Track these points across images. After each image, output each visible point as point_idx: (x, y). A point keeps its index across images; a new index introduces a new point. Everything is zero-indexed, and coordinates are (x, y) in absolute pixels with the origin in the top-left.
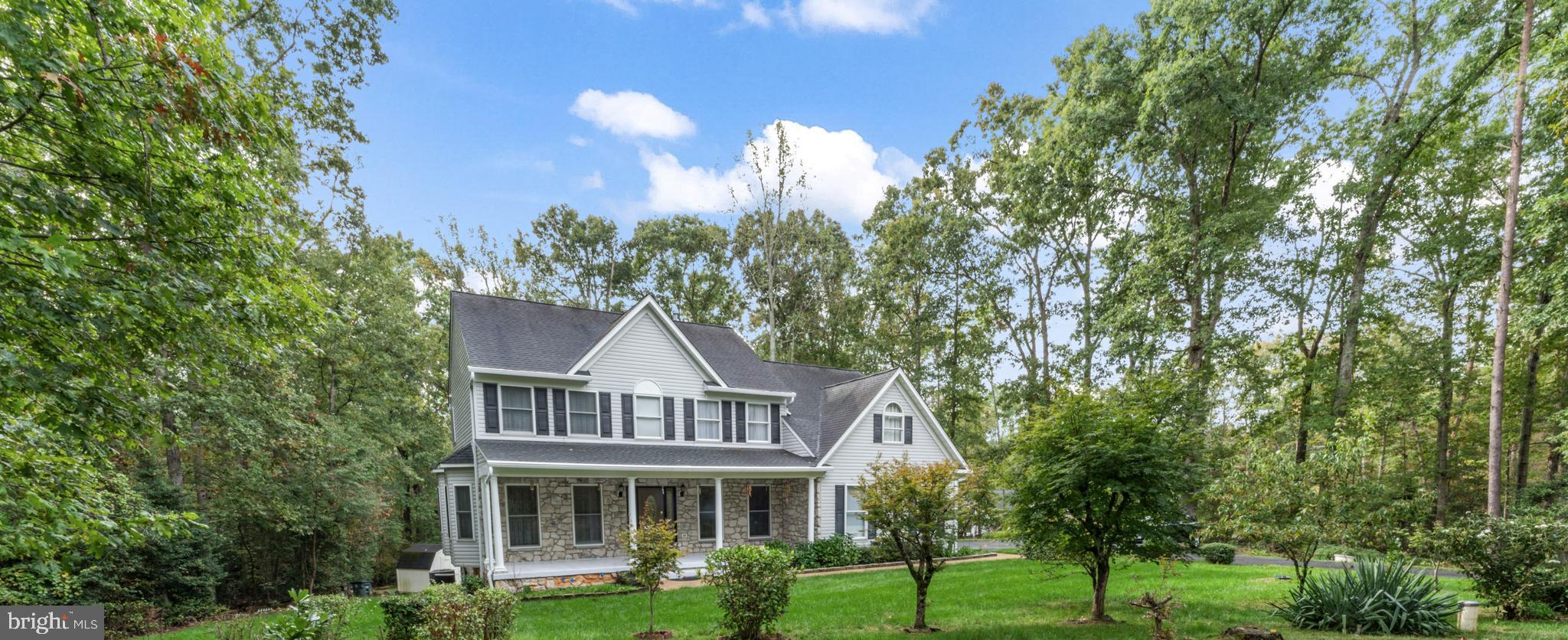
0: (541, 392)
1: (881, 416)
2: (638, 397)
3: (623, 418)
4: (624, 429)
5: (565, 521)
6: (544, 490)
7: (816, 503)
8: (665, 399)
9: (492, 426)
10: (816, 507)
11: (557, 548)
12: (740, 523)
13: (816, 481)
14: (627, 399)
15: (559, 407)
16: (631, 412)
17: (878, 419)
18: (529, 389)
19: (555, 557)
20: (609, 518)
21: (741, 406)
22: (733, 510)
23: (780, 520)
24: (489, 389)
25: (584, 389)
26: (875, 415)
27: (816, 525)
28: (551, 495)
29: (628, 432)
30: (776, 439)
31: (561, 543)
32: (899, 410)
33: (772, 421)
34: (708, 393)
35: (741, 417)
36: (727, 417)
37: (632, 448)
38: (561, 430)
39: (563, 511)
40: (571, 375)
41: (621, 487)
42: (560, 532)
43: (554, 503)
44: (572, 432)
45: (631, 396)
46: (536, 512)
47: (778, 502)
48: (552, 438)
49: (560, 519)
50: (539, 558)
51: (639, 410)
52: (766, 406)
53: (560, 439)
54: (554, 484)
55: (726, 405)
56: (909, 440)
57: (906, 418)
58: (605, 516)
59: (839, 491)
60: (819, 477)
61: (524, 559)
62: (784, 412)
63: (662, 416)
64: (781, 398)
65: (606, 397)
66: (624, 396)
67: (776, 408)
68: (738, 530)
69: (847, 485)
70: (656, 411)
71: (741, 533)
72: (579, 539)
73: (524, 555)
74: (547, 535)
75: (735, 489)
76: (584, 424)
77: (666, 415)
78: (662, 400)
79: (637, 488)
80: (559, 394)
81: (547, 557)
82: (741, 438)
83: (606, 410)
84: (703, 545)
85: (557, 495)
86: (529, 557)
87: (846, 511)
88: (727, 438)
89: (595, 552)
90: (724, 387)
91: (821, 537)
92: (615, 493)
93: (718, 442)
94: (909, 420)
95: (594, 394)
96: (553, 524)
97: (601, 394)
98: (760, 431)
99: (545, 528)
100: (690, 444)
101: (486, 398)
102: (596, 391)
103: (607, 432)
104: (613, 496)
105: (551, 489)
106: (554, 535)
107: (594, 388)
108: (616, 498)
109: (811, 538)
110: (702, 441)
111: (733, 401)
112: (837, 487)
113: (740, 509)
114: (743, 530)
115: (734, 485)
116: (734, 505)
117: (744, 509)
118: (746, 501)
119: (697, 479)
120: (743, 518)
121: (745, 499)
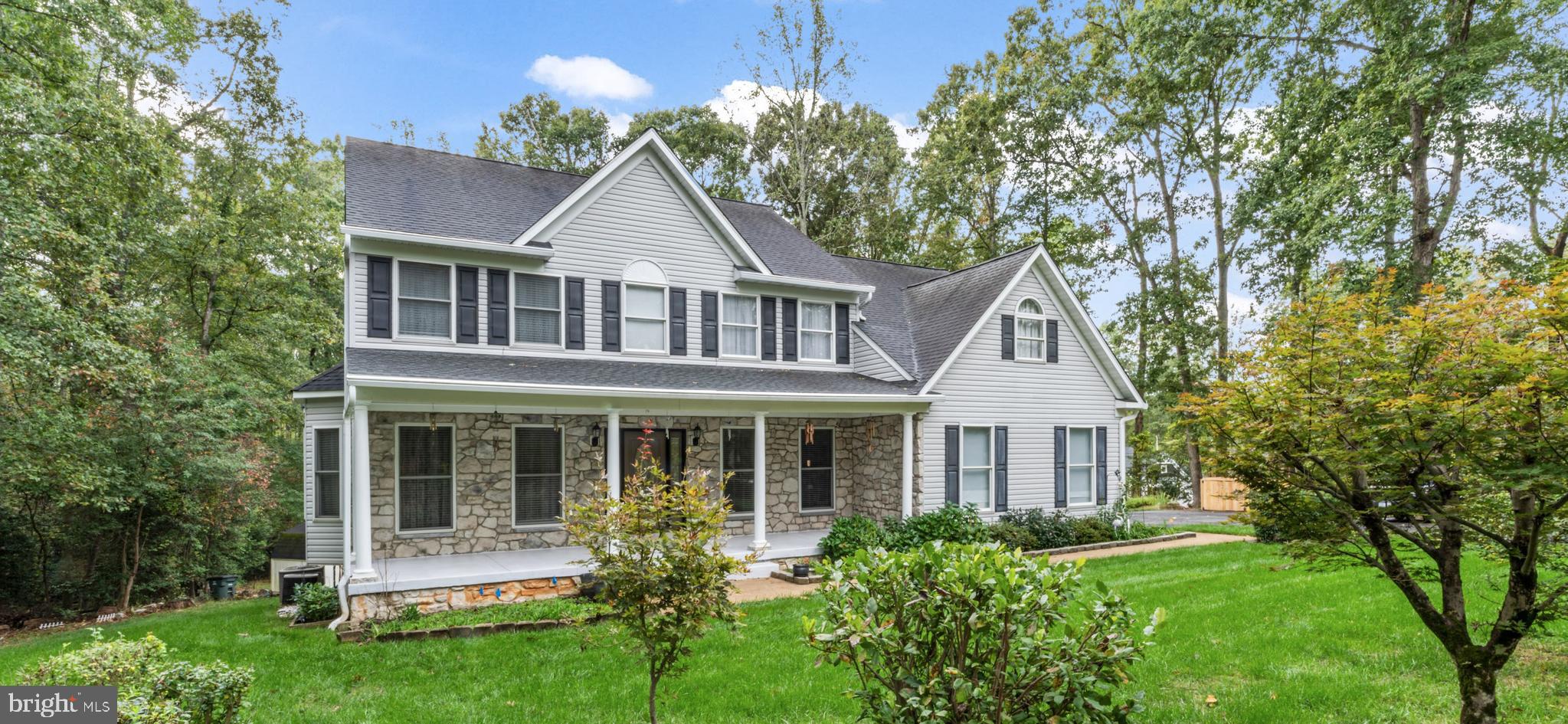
0: (468, 274)
1: (1011, 319)
2: (630, 287)
3: (604, 319)
4: (605, 336)
5: (498, 485)
6: (466, 434)
7: (915, 454)
8: (673, 290)
9: (379, 327)
10: (916, 461)
11: (482, 532)
12: (787, 488)
13: (916, 419)
14: (611, 291)
15: (498, 300)
16: (617, 310)
17: (1008, 323)
18: (448, 268)
19: (478, 548)
20: (574, 480)
21: (790, 304)
22: (776, 467)
23: (849, 483)
24: (378, 265)
25: (542, 271)
26: (1004, 318)
27: (916, 490)
28: (475, 443)
29: (612, 342)
30: (843, 358)
31: (491, 522)
32: (1038, 310)
33: (838, 330)
34: (740, 283)
35: (790, 323)
36: (768, 321)
37: (617, 365)
38: (498, 336)
39: (495, 469)
40: (520, 245)
41: (597, 429)
42: (489, 505)
43: (480, 455)
44: (518, 339)
45: (617, 285)
46: (449, 473)
47: (845, 454)
48: (482, 348)
49: (490, 483)
50: (450, 549)
51: (630, 306)
52: (829, 308)
53: (497, 351)
54: (482, 424)
55: (768, 303)
56: (1053, 357)
57: (1048, 322)
58: (568, 477)
59: (952, 433)
60: (920, 411)
61: (424, 552)
62: (856, 315)
63: (667, 318)
64: (851, 294)
65: (576, 285)
66: (605, 284)
67: (843, 309)
68: (784, 498)
69: (964, 423)
70: (658, 308)
71: (788, 504)
72: (521, 517)
73: (424, 545)
74: (465, 510)
75: (779, 434)
76: (538, 326)
77: (673, 316)
78: (667, 292)
79: (623, 431)
80: (498, 277)
81: (466, 547)
82: (790, 355)
83: (576, 305)
85: (487, 442)
86: (432, 547)
87: (962, 466)
88: (769, 354)
89: (547, 537)
90: (765, 274)
91: (923, 510)
92: (585, 439)
93: (752, 360)
94: (1053, 325)
95: (557, 280)
96: (478, 491)
97: (569, 280)
98: (819, 345)
99: (464, 498)
100: (709, 362)
101: (371, 280)
102: (561, 275)
103: (576, 341)
104: (582, 444)
105: (476, 432)
106: (478, 510)
107: (557, 269)
108: (585, 446)
109: (908, 511)
110: (729, 357)
111: (779, 296)
112: (947, 428)
113: (787, 465)
114: (791, 499)
115: (778, 427)
116: (778, 459)
117: (794, 465)
118: (796, 453)
119: (721, 418)
120: (791, 479)
121: (795, 449)
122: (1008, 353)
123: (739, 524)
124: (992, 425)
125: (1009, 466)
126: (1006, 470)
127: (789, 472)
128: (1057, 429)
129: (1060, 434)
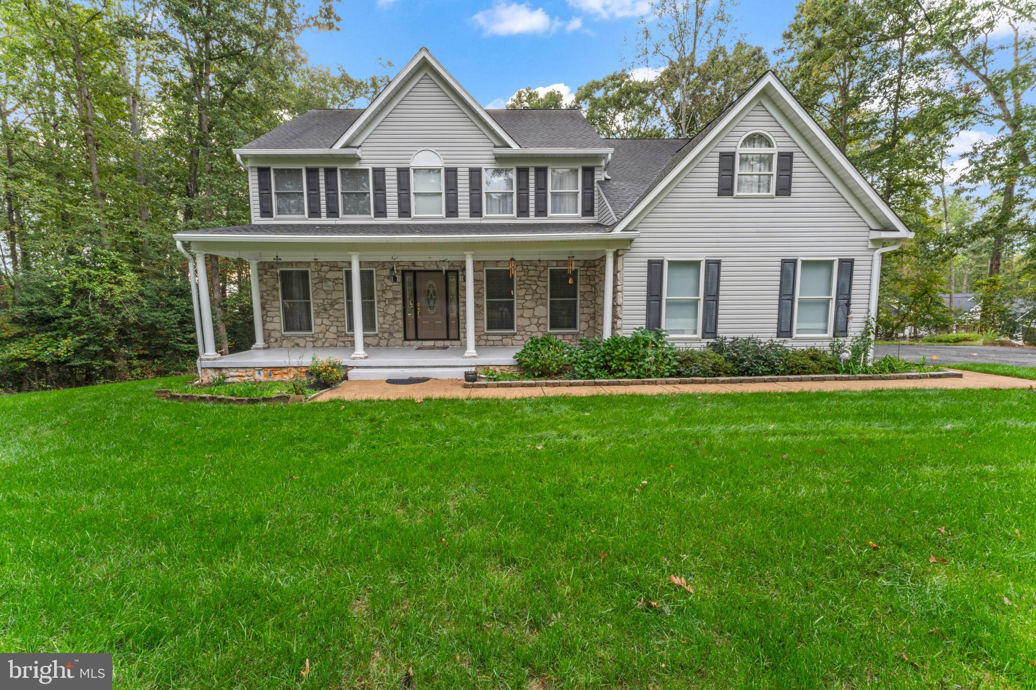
0: (312, 173)
1: (733, 155)
2: (415, 170)
3: (399, 195)
4: (400, 207)
5: (336, 307)
6: (316, 275)
7: (615, 286)
8: (447, 170)
9: (266, 212)
10: (615, 292)
11: (328, 335)
12: (537, 314)
13: (616, 255)
14: (403, 174)
15: (331, 187)
16: (408, 189)
17: (727, 160)
18: (301, 170)
19: (327, 344)
20: (382, 304)
21: (541, 172)
22: (528, 297)
23: (592, 311)
24: (263, 172)
25: (357, 166)
26: (723, 155)
27: (615, 316)
28: (322, 280)
29: (404, 212)
30: (588, 211)
31: (333, 329)
32: (769, 144)
33: (584, 188)
34: (499, 159)
35: (541, 188)
36: (523, 187)
37: (408, 225)
38: (333, 211)
39: (334, 296)
40: (336, 149)
41: (396, 270)
42: (332, 319)
43: (325, 288)
44: (345, 213)
45: (407, 170)
46: (309, 298)
47: (588, 288)
48: (324, 220)
49: (332, 305)
50: (311, 344)
51: (417, 184)
52: (576, 170)
53: (332, 221)
54: (325, 268)
55: (522, 172)
56: (784, 189)
57: (781, 155)
58: (379, 302)
59: (655, 267)
60: (622, 247)
61: (298, 345)
62: (600, 176)
63: (443, 191)
64: (597, 158)
65: (379, 173)
66: (399, 170)
67: (589, 172)
68: (535, 321)
69: (668, 258)
70: (438, 184)
71: (538, 325)
73: (298, 341)
74: (319, 321)
75: (531, 273)
76: (356, 203)
77: (448, 189)
78: (443, 171)
80: (330, 172)
81: (319, 343)
82: (541, 211)
83: (380, 188)
84: (490, 338)
85: (329, 280)
86: (302, 342)
87: (665, 296)
88: (523, 212)
89: (371, 340)
90: (515, 148)
91: (621, 334)
92: (389, 278)
93: (511, 217)
94: (786, 159)
95: (367, 170)
96: (325, 310)
97: (375, 170)
98: (568, 202)
99: (317, 314)
100: (476, 221)
101: (260, 183)
102: (369, 167)
103: (381, 212)
104: (386, 280)
105: (323, 274)
106: (326, 322)
107: (368, 162)
108: (390, 283)
109: (607, 335)
110: (490, 216)
111: (532, 165)
112: (650, 262)
113: (538, 296)
114: (541, 321)
115: (530, 268)
116: (530, 292)
117: (543, 296)
118: (545, 287)
119: (484, 262)
120: (541, 307)
121: (545, 284)
122: (726, 189)
123: (499, 338)
124: (702, 258)
125: (720, 298)
126: (717, 301)
127: (539, 302)
128: (784, 262)
129: (788, 267)
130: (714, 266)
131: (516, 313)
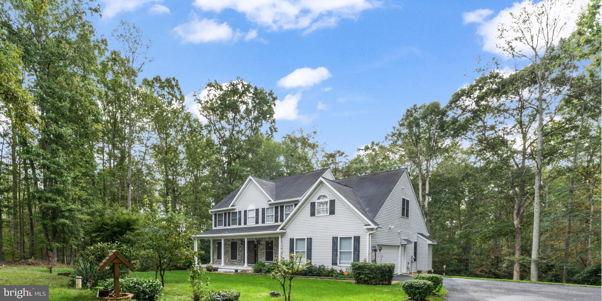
0: (225, 214)
1: (315, 203)
2: (248, 211)
3: (244, 218)
8: (256, 209)
9: (215, 226)
11: (227, 261)
13: (281, 237)
14: (245, 212)
15: (229, 217)
16: (246, 216)
17: (313, 205)
18: (223, 214)
19: (226, 263)
21: (282, 207)
24: (215, 215)
25: (235, 211)
26: (311, 203)
29: (245, 223)
31: (227, 259)
32: (327, 198)
34: (269, 205)
35: (282, 212)
36: (276, 212)
37: (247, 228)
38: (229, 225)
39: (228, 249)
40: (230, 207)
41: (242, 241)
42: (228, 256)
43: (226, 247)
44: (232, 225)
48: (227, 227)
49: (228, 252)
51: (249, 215)
52: (292, 205)
53: (229, 227)
54: (227, 241)
55: (277, 208)
56: (332, 212)
57: (330, 201)
58: (238, 251)
59: (292, 240)
60: (282, 235)
61: (220, 263)
63: (255, 216)
65: (240, 212)
69: (295, 238)
70: (253, 214)
72: (232, 259)
76: (234, 222)
79: (248, 242)
80: (229, 213)
82: (282, 220)
83: (240, 217)
85: (227, 244)
87: (295, 250)
88: (276, 221)
89: (235, 263)
90: (273, 201)
93: (273, 223)
95: (237, 212)
96: (226, 253)
100: (263, 225)
101: (215, 218)
103: (240, 224)
106: (226, 257)
107: (237, 210)
108: (241, 245)
110: (268, 223)
111: (279, 205)
112: (290, 239)
119: (265, 238)
122: (313, 214)
124: (306, 238)
126: (311, 252)
128: (333, 238)
129: (335, 240)
130: (310, 240)
131: (274, 255)
